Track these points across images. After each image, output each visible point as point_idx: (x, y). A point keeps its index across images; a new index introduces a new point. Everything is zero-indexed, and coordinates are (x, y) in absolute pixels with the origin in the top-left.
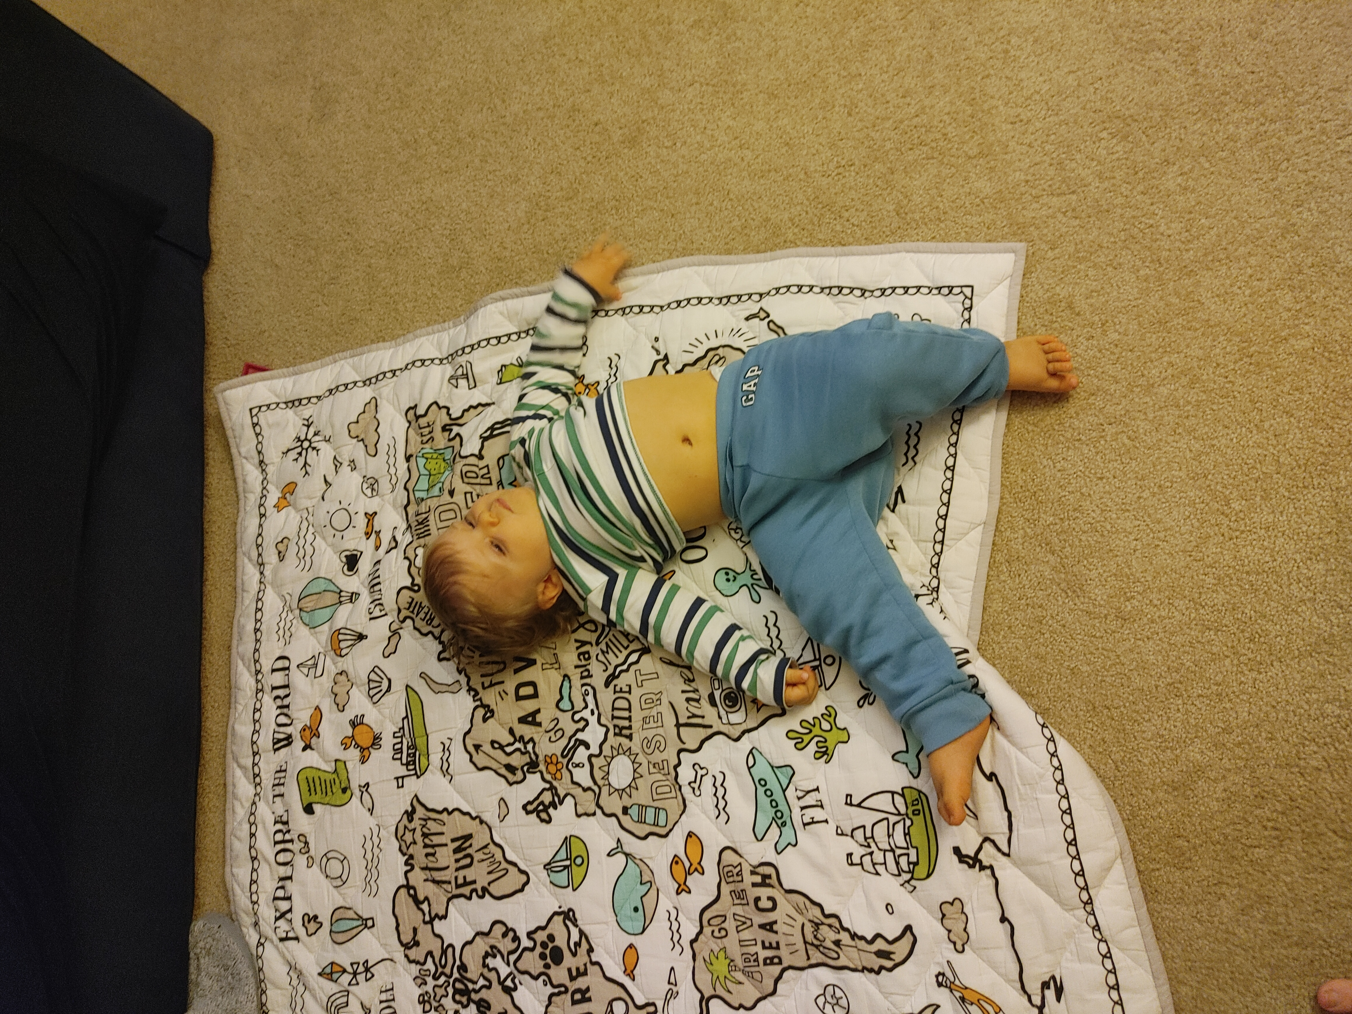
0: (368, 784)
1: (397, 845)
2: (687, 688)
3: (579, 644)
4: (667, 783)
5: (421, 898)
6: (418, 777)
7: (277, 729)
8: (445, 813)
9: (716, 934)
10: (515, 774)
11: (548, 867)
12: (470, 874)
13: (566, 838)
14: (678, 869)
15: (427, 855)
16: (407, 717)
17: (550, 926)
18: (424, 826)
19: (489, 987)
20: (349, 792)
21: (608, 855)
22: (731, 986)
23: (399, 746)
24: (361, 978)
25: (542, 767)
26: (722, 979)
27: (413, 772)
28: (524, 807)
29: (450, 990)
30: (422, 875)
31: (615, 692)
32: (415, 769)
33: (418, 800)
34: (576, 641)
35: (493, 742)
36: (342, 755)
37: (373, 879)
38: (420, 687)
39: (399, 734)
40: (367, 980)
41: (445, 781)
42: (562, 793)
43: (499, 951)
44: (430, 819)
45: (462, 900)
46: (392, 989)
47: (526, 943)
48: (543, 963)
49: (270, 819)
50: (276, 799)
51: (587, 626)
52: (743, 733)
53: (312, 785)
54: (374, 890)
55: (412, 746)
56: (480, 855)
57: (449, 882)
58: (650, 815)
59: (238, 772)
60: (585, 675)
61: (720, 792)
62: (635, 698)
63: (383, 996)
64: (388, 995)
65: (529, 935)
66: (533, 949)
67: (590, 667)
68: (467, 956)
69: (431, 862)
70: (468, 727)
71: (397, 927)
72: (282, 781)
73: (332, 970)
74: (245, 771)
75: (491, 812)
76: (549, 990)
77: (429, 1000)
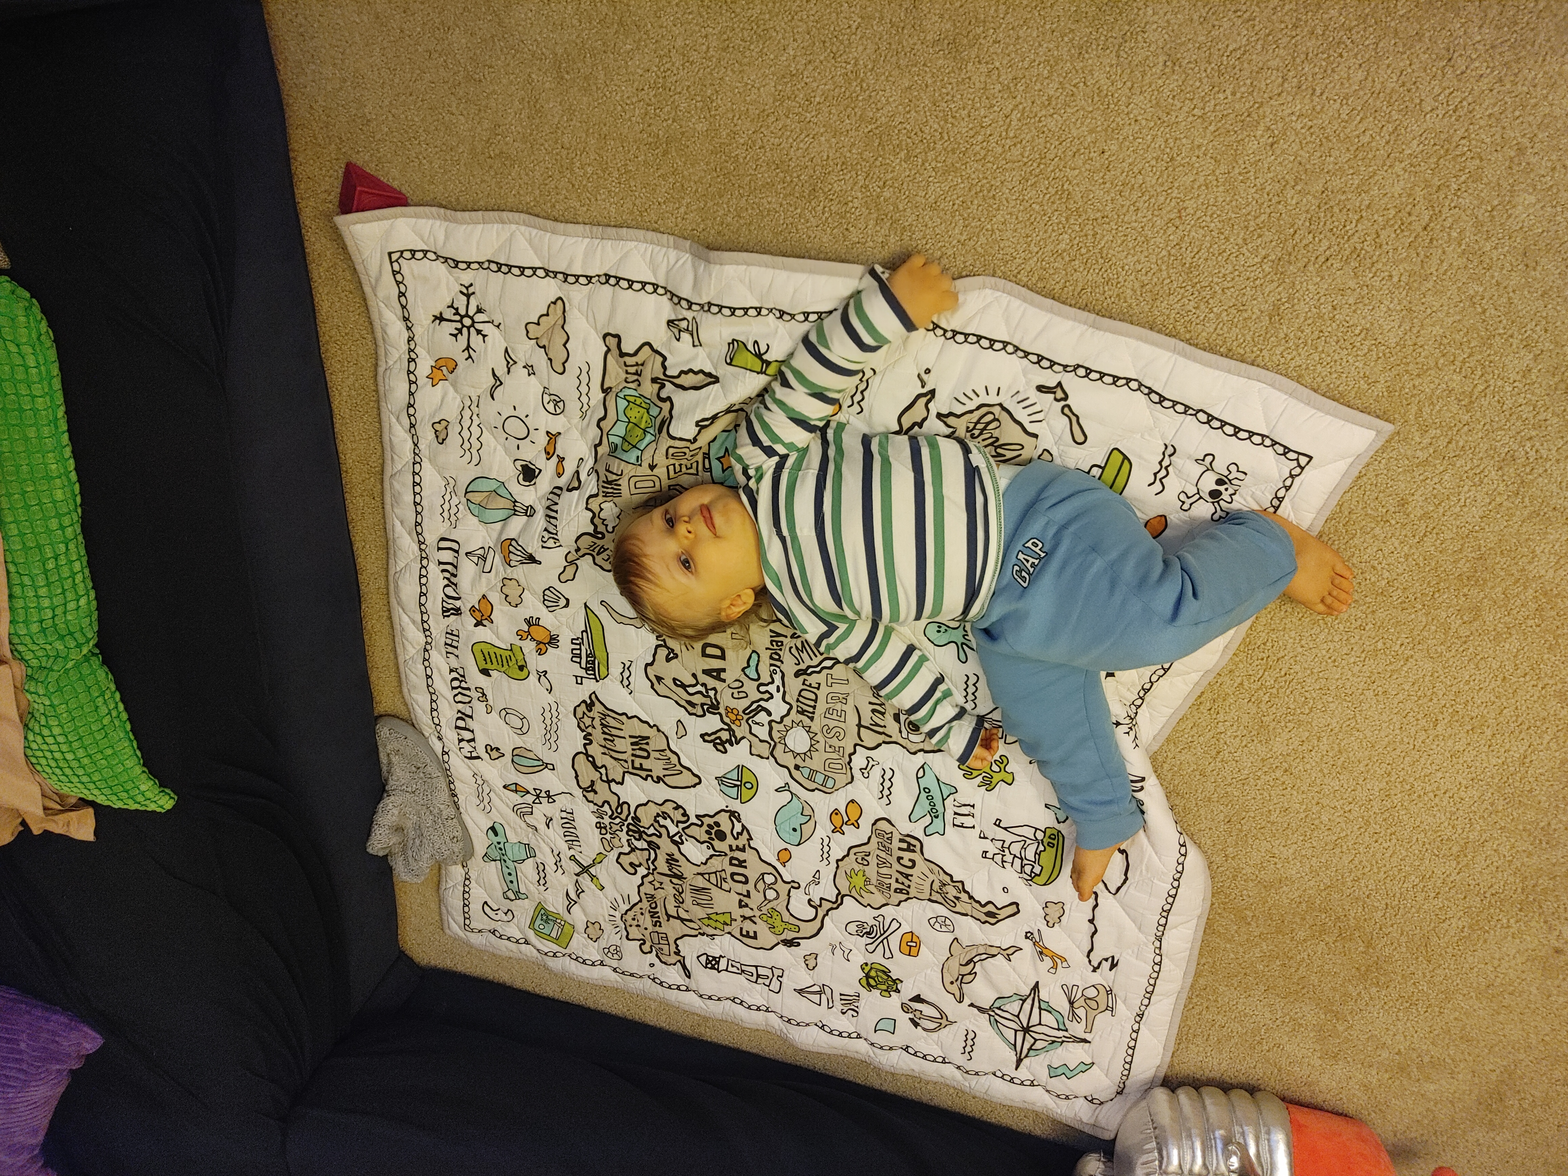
0: (546, 672)
1: (575, 722)
3: (773, 634)
4: (839, 762)
5: (599, 764)
6: (597, 681)
7: (445, 599)
8: (624, 717)
9: (859, 861)
10: (693, 708)
11: (720, 780)
13: (738, 766)
14: (837, 818)
15: (605, 739)
16: (586, 631)
17: (717, 816)
18: (603, 719)
19: (659, 836)
20: (525, 671)
21: (777, 790)
22: (864, 893)
23: (578, 651)
24: (543, 800)
25: (721, 711)
26: (859, 889)
27: (593, 676)
28: (702, 736)
29: (625, 828)
30: (600, 750)
31: (804, 684)
32: (595, 674)
33: (596, 697)
34: (771, 631)
35: (674, 680)
36: (517, 641)
37: (553, 739)
38: (601, 612)
39: (578, 642)
40: (549, 802)
41: (625, 691)
42: (738, 735)
43: (669, 817)
44: (609, 716)
45: (638, 778)
46: (572, 813)
47: (694, 820)
48: (708, 836)
49: (445, 668)
50: (449, 655)
52: (920, 750)
53: (487, 657)
54: (554, 747)
55: (591, 655)
56: (657, 755)
57: (626, 761)
58: (820, 778)
59: (405, 618)
60: (776, 657)
61: (887, 784)
62: (822, 693)
63: (564, 815)
64: (569, 816)
65: (697, 817)
66: (701, 826)
67: (781, 653)
68: (641, 813)
69: (609, 744)
70: (650, 660)
71: (577, 777)
72: (455, 644)
73: (516, 788)
74: (414, 622)
75: (669, 728)
76: (711, 852)
77: (605, 828)
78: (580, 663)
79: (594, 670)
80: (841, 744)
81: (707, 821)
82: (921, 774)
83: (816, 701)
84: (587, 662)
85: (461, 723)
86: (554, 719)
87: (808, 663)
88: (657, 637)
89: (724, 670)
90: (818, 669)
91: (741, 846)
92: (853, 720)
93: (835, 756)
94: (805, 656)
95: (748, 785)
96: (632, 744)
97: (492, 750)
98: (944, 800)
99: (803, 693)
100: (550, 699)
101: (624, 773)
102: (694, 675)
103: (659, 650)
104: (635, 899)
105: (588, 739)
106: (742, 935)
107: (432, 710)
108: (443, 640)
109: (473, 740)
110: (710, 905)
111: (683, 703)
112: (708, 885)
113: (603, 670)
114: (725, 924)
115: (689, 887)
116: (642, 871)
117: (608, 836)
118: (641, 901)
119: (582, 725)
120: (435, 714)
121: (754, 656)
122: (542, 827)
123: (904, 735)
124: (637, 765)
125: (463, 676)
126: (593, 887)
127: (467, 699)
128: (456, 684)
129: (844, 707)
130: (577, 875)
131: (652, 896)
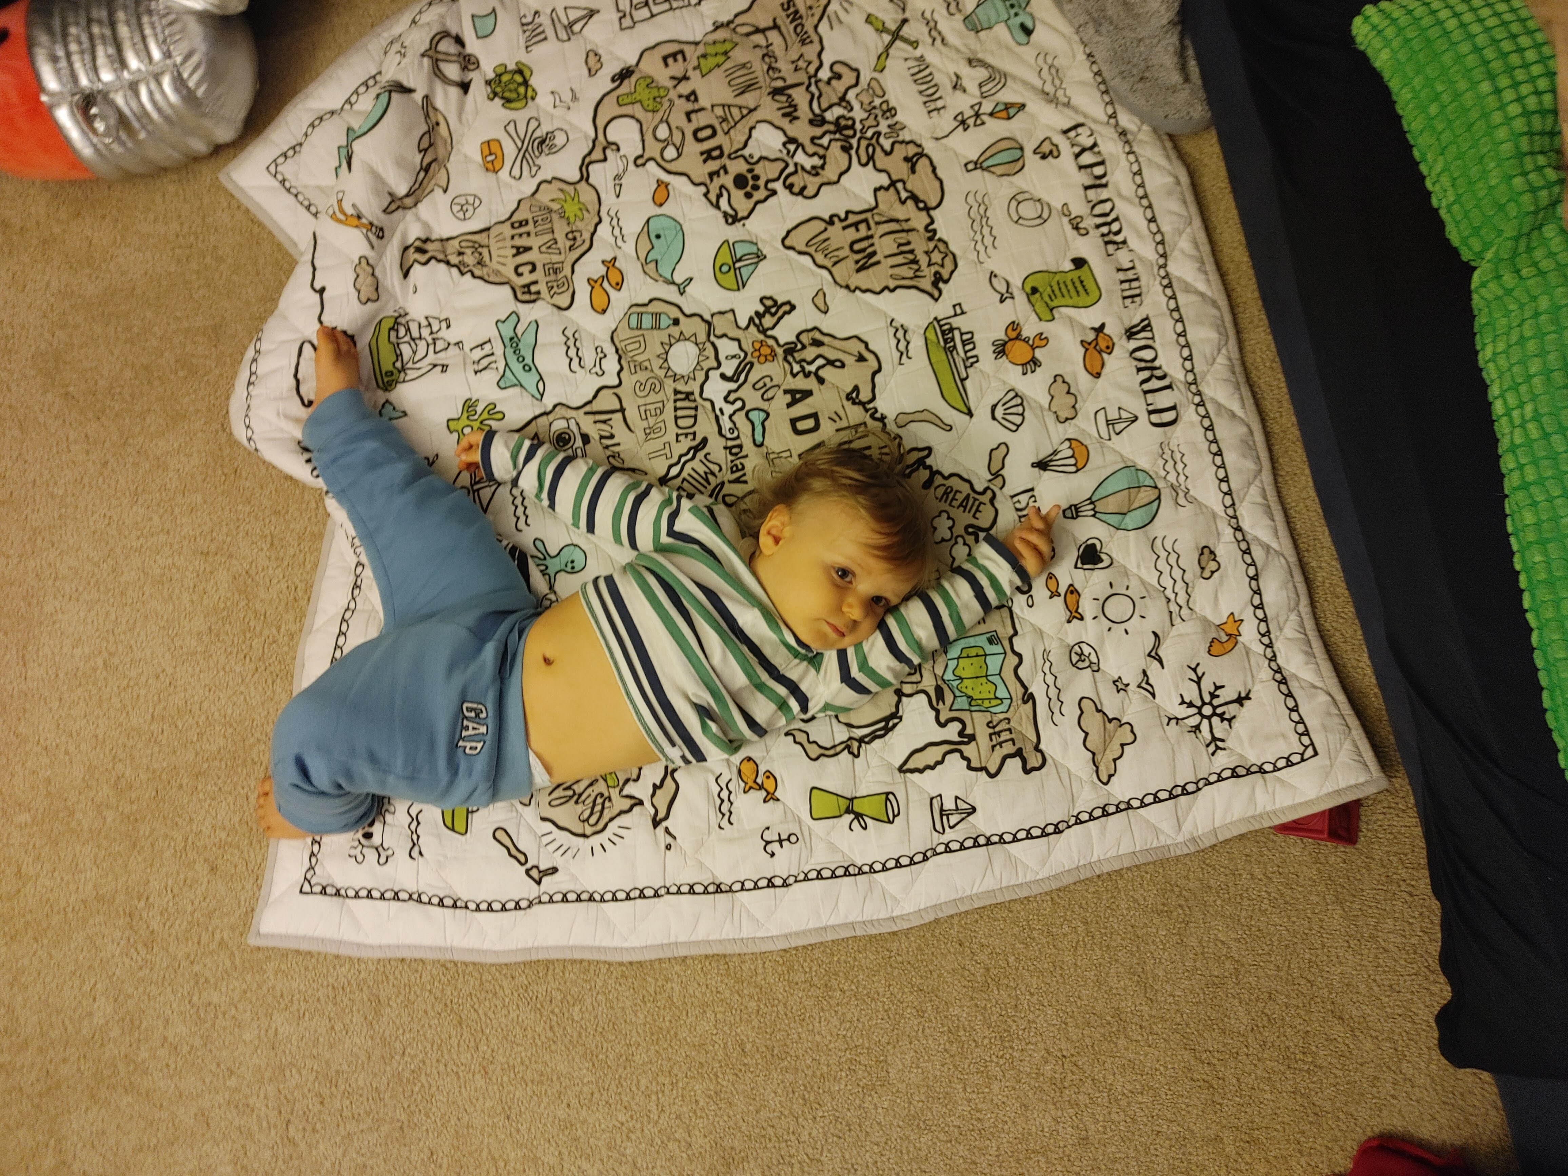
0: (1002, 301)
1: (953, 248)
2: (616, 449)
3: (743, 479)
4: (631, 354)
5: (910, 203)
6: (935, 319)
7: (1150, 342)
8: (892, 286)
9: (577, 234)
10: (813, 339)
11: (760, 257)
12: (852, 234)
13: (744, 286)
14: (614, 277)
15: (909, 243)
16: (963, 380)
17: (752, 206)
18: (917, 270)
19: (813, 139)
20: (1028, 290)
21: (691, 279)
22: (561, 196)
23: (968, 348)
24: (969, 113)
25: (780, 351)
26: (568, 198)
27: (942, 323)
28: (793, 308)
29: (858, 126)
30: (912, 224)
31: (694, 434)
32: (941, 326)
33: (932, 296)
34: (746, 482)
35: (843, 366)
36: (1047, 328)
37: (975, 208)
38: (949, 415)
39: (971, 361)
40: (961, 113)
41: (900, 320)
42: (752, 328)
43: (809, 173)
44: (911, 278)
45: (857, 209)
46: (929, 112)
47: (778, 186)
48: (756, 172)
49: (1133, 243)
50: (1130, 265)
51: (734, 499)
52: (551, 412)
53: (1080, 288)
54: (971, 199)
55: (950, 350)
56: (841, 254)
57: (878, 223)
58: (647, 321)
59: (1202, 287)
60: (735, 450)
61: (572, 352)
62: (673, 430)
63: (939, 104)
64: (932, 106)
65: (774, 193)
66: (768, 181)
67: (730, 458)
68: (843, 159)
69: (903, 237)
70: (878, 378)
71: (934, 170)
72: (1126, 286)
73: (1008, 111)
74: (1188, 289)
75: (837, 298)
76: (746, 152)
77: (884, 113)
78: (962, 334)
79: (943, 333)
80: (635, 378)
81: (760, 194)
82: (541, 384)
83: (676, 418)
84: (953, 339)
85: (1098, 171)
86: (978, 237)
87: (696, 464)
88: (876, 411)
89: (789, 405)
90: (683, 459)
91: (715, 177)
92: (632, 414)
93: (639, 358)
94: (701, 469)
95: (725, 269)
96: (874, 253)
97: (1051, 152)
98: (507, 364)
99: (692, 421)
100: (990, 265)
101: (877, 206)
102: (821, 381)
103: (870, 396)
104: (823, 28)
105: (931, 233)
106: (682, 52)
107: (1139, 173)
108: (1143, 282)
109: (1077, 156)
110: (729, 73)
111: (826, 340)
112: (739, 101)
113: (931, 335)
114: (704, 56)
115: (762, 84)
116: (824, 74)
117: (877, 102)
118: (816, 27)
119: (941, 246)
120: (1135, 168)
121: (759, 438)
122: (965, 71)
123: (572, 423)
124: (862, 227)
125: (1107, 243)
126: (880, 15)
127: (1098, 210)
128: (1115, 227)
129: (645, 424)
130: (905, 21)
131: (803, 42)
